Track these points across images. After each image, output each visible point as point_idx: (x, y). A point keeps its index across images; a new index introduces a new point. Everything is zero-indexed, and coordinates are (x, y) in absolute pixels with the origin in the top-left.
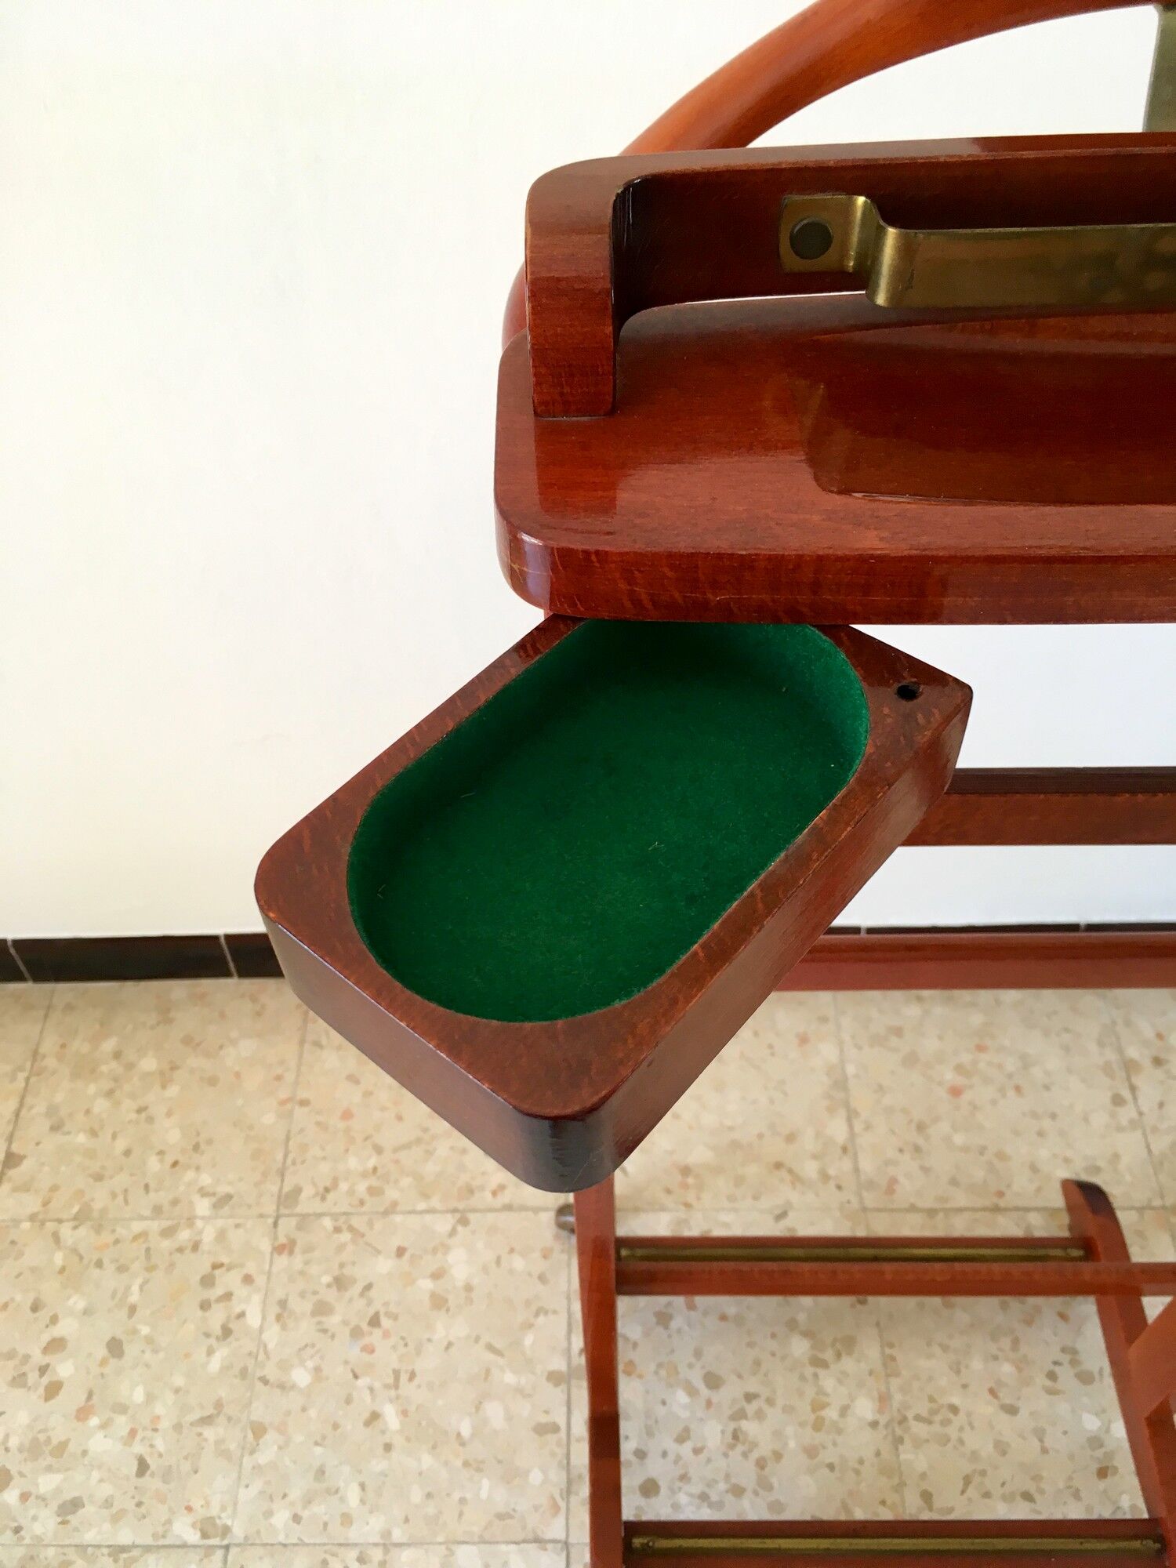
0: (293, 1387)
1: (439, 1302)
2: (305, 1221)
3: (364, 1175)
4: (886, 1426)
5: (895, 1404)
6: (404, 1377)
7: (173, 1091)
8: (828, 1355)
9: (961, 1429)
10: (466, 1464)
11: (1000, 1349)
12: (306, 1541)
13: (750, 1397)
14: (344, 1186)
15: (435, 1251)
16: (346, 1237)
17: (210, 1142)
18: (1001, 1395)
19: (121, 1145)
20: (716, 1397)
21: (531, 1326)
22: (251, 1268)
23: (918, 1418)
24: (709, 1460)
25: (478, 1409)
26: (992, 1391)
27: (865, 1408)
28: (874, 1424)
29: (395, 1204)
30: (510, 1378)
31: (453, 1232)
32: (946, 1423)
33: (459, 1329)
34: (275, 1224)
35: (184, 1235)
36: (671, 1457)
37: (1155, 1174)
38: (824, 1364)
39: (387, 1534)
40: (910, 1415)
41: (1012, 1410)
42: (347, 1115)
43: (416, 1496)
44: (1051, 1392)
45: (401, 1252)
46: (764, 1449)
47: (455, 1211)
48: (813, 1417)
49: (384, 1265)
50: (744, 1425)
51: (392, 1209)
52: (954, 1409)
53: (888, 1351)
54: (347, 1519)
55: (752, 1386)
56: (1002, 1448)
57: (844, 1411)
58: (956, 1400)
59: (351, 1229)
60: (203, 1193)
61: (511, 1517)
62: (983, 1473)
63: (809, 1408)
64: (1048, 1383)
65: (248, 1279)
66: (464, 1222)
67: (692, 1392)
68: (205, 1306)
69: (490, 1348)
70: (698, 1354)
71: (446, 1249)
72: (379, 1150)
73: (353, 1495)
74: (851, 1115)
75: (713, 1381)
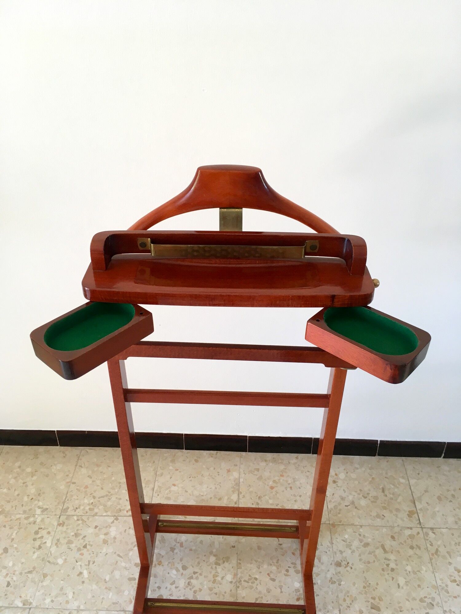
0: (57, 564)
1: (105, 542)
2: (69, 517)
3: (89, 504)
4: (235, 582)
5: (238, 576)
6: (91, 563)
7: (35, 478)
8: (221, 562)
9: (257, 585)
10: (106, 588)
11: (273, 562)
12: (54, 608)
13: (195, 573)
14: (82, 508)
15: (107, 527)
16: (80, 522)
17: (44, 493)
18: (271, 576)
19: (16, 493)
20: (184, 572)
21: (132, 550)
22: (50, 529)
23: (245, 581)
24: (180, 590)
25: (112, 573)
26: (268, 574)
27: (229, 577)
28: (231, 582)
29: (96, 513)
30: (123, 564)
31: (113, 522)
32: (253, 583)
33: (110, 550)
34: (60, 517)
35: (32, 519)
36: (168, 589)
37: (328, 515)
38: (219, 565)
39: (79, 607)
40: (242, 580)
41: (273, 580)
42: (86, 487)
43: (90, 596)
44: (286, 575)
45: (96, 527)
46: (197, 588)
47: (115, 516)
48: (213, 579)
49: (91, 530)
50: (192, 581)
51: (96, 514)
52: (256, 579)
53: (239, 561)
54: (67, 602)
55: (196, 570)
56: (269, 591)
57: (222, 578)
58: (257, 577)
59: (82, 520)
60: (39, 507)
61: (117, 603)
62: (262, 597)
63: (212, 576)
64: (286, 573)
65: (49, 533)
66: (117, 519)
67: (178, 570)
68: (35, 540)
69: (119, 556)
70: (181, 560)
71: (110, 527)
72: (94, 497)
73: (70, 596)
74: (239, 493)
75: (184, 568)
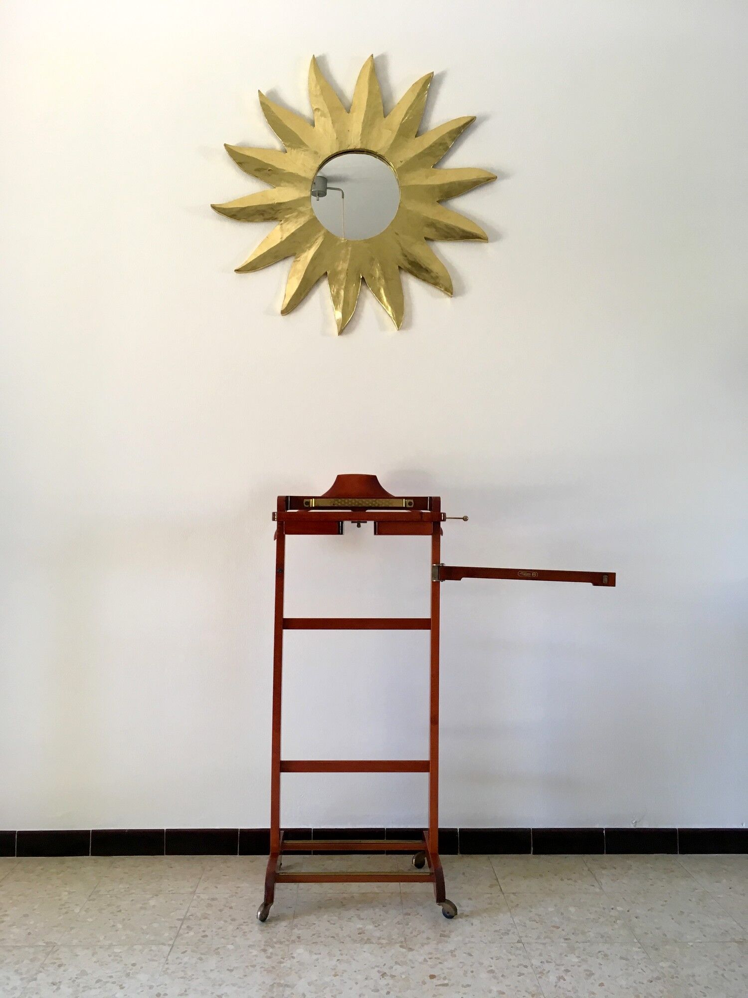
0: (87, 921)
1: (143, 908)
2: (100, 896)
6: (126, 920)
7: (60, 875)
10: (143, 933)
16: (114, 898)
18: (331, 922)
22: (78, 903)
25: (150, 924)
26: (328, 921)
29: (133, 893)
33: (148, 912)
34: (90, 896)
35: (57, 898)
41: (334, 924)
43: (124, 938)
45: (132, 900)
49: (126, 902)
59: (116, 897)
60: (66, 891)
65: (77, 905)
66: (157, 895)
68: (60, 909)
69: (158, 915)
71: (149, 900)
73: (102, 938)
